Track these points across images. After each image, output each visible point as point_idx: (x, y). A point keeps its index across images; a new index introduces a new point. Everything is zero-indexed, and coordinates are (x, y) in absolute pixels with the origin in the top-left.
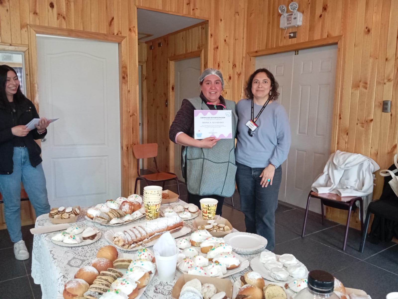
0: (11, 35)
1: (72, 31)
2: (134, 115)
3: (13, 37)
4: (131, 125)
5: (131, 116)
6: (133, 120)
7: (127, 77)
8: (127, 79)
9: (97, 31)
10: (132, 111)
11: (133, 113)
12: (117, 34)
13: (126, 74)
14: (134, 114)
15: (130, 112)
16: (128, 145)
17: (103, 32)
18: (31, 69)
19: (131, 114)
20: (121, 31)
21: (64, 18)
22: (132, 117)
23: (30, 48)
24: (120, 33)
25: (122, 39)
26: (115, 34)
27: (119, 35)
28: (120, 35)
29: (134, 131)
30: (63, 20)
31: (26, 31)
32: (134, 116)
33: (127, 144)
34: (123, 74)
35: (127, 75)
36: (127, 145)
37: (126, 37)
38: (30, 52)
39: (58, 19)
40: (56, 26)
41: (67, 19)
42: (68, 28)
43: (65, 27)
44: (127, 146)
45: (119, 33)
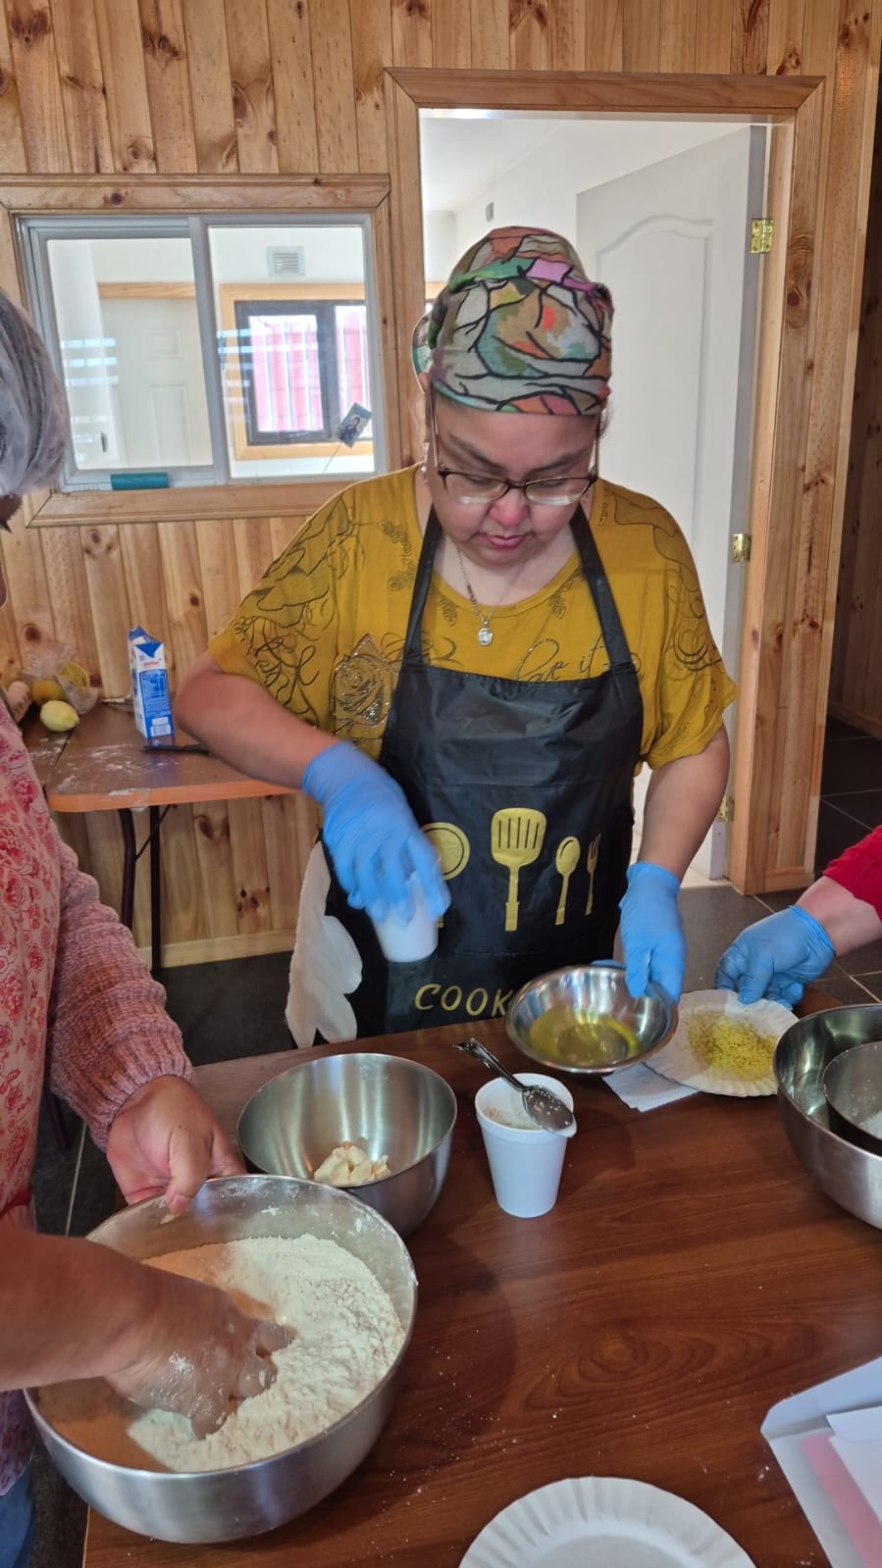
0: (318, 131)
1: (573, 78)
2: (823, 481)
3: (326, 139)
4: (805, 532)
5: (807, 488)
6: (815, 508)
7: (808, 295)
8: (809, 306)
9: (689, 70)
10: (815, 462)
11: (819, 473)
12: (781, 70)
13: (805, 281)
14: (825, 475)
15: (804, 468)
16: (783, 624)
17: (712, 71)
18: (399, 292)
19: (807, 478)
20: (799, 51)
21: (540, 15)
22: (810, 497)
23: (394, 194)
24: (793, 62)
25: (804, 91)
26: (772, 71)
27: (791, 73)
28: (797, 72)
29: (815, 562)
30: (536, 24)
31: (377, 106)
32: (821, 487)
33: (780, 619)
34: (793, 282)
35: (809, 286)
36: (777, 626)
37: (823, 78)
38: (395, 213)
39: (512, 25)
40: (505, 66)
41: (551, 21)
42: (558, 66)
43: (543, 67)
44: (781, 628)
45: (788, 65)
